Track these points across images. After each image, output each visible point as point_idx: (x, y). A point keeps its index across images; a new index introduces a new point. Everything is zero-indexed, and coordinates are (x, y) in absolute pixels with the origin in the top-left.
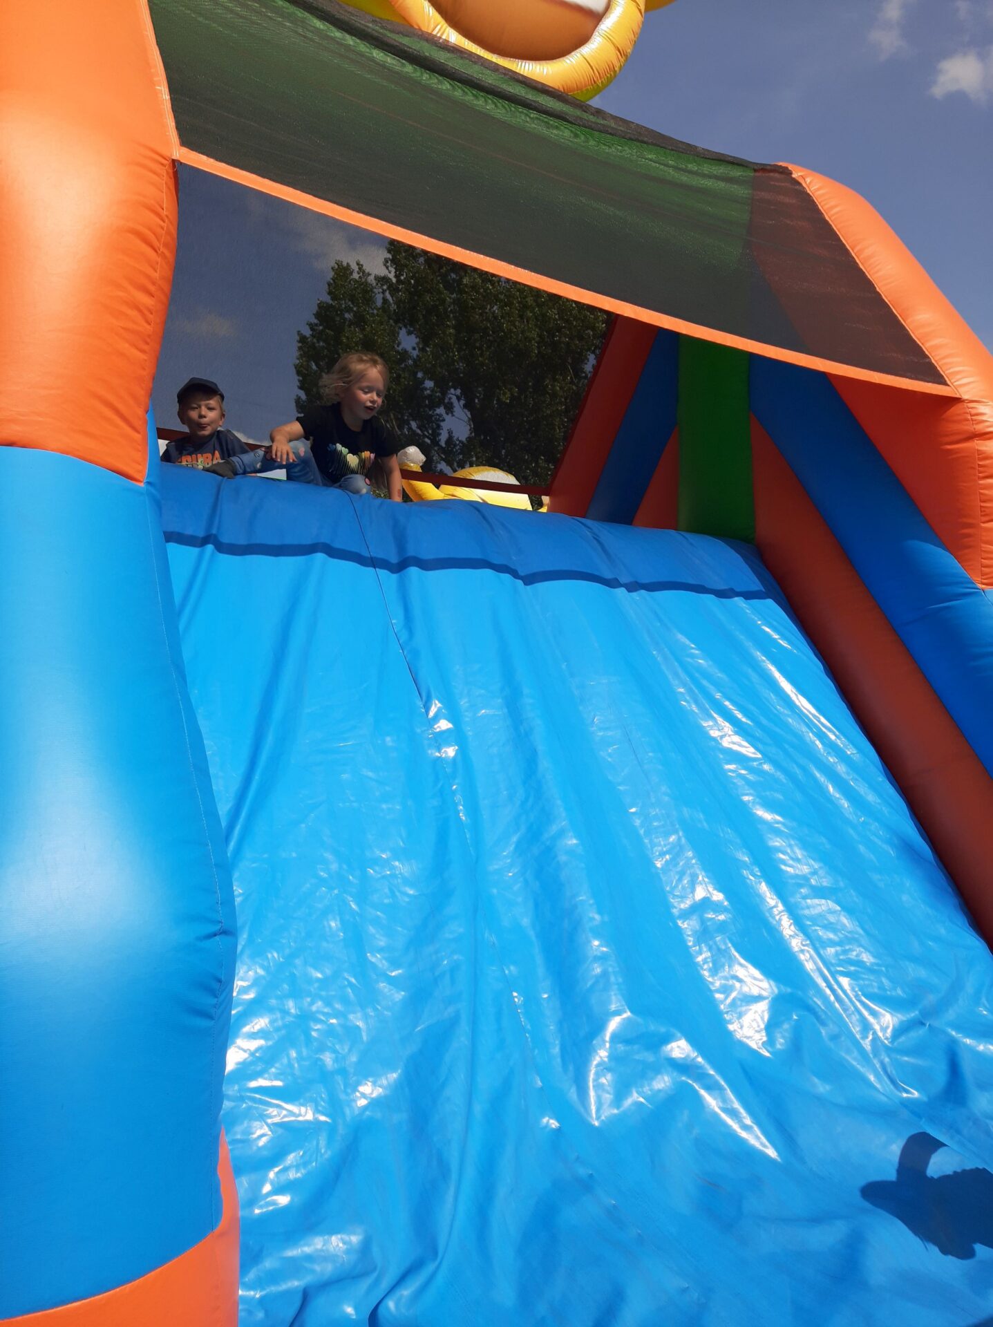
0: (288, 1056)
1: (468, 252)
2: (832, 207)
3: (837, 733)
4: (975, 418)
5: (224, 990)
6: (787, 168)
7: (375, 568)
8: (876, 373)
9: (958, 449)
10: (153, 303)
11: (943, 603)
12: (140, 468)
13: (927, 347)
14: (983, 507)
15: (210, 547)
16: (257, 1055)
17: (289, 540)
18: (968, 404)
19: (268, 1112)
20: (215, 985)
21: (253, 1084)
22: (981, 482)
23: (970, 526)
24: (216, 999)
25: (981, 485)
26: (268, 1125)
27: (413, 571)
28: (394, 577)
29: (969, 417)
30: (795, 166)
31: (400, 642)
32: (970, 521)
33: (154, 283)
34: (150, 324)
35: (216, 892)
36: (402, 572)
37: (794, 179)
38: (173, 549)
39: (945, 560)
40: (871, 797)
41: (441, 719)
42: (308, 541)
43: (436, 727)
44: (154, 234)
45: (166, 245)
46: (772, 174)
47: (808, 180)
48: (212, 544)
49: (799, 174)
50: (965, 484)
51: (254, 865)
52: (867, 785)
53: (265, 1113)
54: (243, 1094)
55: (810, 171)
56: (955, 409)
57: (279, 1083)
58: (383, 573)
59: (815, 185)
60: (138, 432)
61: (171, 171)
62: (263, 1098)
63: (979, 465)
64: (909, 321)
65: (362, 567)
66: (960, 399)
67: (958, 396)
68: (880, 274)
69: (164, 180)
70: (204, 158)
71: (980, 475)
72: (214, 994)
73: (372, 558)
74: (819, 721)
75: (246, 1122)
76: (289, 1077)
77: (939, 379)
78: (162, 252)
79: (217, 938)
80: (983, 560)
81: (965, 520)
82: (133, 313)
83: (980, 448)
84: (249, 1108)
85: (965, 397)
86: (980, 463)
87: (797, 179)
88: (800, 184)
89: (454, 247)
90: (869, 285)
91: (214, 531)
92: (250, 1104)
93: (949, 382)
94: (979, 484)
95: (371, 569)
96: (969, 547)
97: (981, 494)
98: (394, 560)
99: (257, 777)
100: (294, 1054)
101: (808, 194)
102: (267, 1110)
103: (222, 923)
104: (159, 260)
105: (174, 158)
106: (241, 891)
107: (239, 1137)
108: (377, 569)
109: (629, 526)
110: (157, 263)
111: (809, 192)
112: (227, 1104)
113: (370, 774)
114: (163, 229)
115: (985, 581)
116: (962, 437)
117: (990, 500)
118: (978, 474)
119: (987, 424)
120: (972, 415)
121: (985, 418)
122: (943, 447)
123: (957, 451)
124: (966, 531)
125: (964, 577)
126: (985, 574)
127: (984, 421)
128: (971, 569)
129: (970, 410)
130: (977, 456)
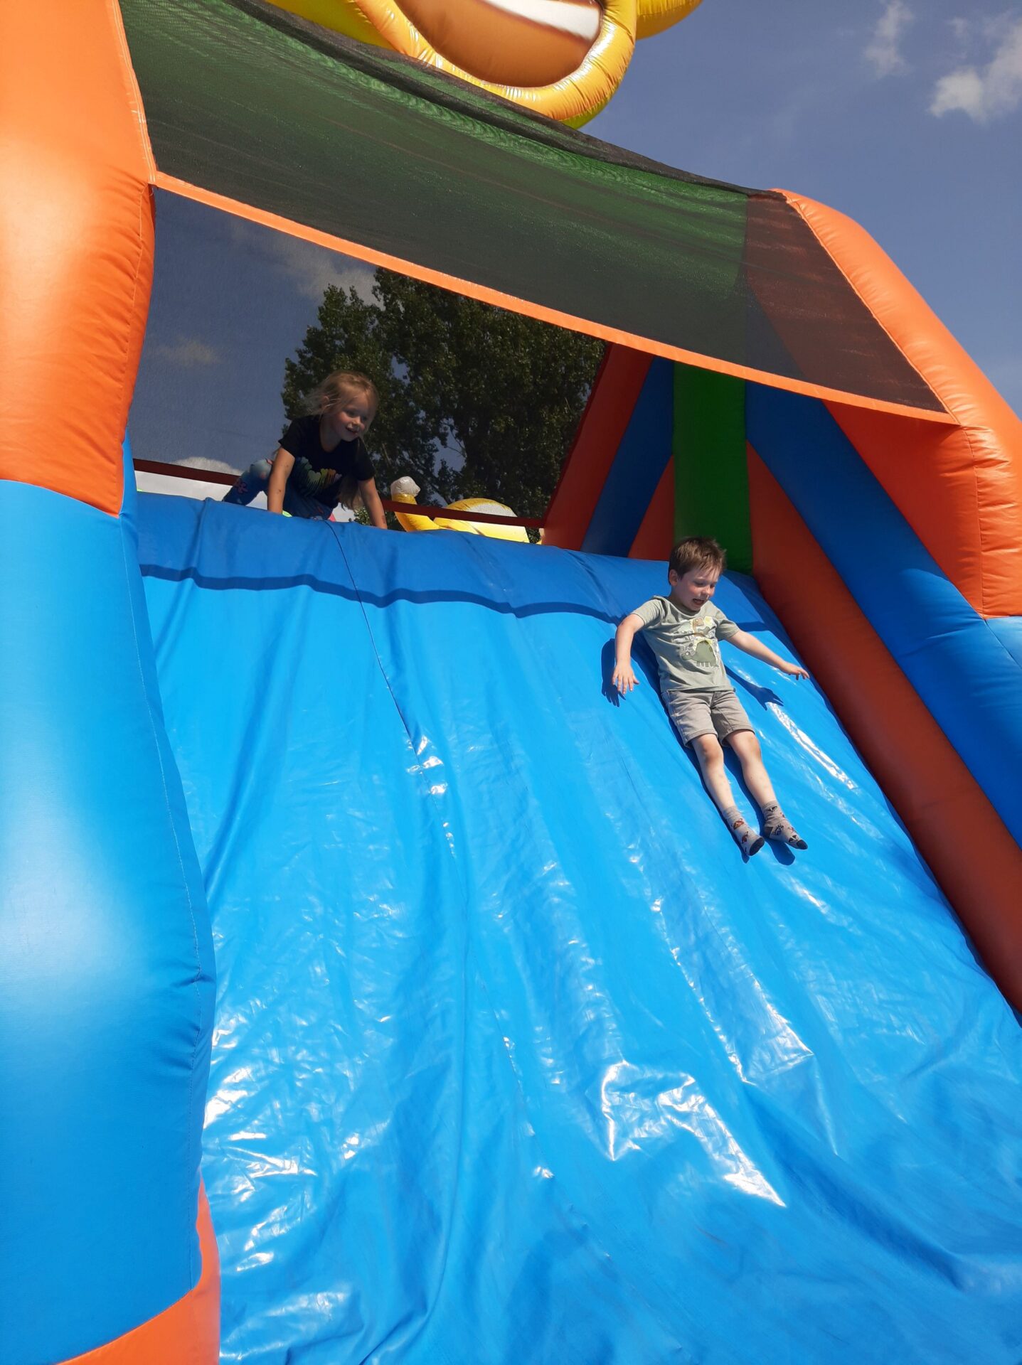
0: (271, 1106)
1: (455, 278)
2: (827, 234)
3: (837, 768)
4: (974, 445)
5: (203, 1037)
6: (781, 194)
7: (360, 601)
8: (873, 399)
9: (957, 476)
10: (128, 331)
11: (944, 633)
12: (115, 499)
13: (924, 374)
14: (985, 535)
15: (189, 582)
16: (239, 1106)
17: (273, 573)
18: (967, 432)
19: (250, 1166)
20: (194, 1034)
21: (235, 1137)
22: (981, 510)
23: (970, 554)
24: (194, 1048)
25: (982, 512)
26: (251, 1180)
27: (403, 605)
28: (381, 611)
29: (968, 445)
30: (791, 193)
31: (387, 678)
32: (971, 549)
33: (129, 310)
34: (125, 352)
35: (194, 937)
36: (388, 607)
37: (788, 205)
38: (150, 581)
39: (945, 589)
40: (873, 832)
41: (430, 755)
42: (291, 573)
43: (425, 764)
44: (129, 260)
45: (142, 272)
46: (766, 200)
47: (803, 206)
48: (192, 577)
49: (794, 200)
51: (235, 909)
52: (869, 821)
53: (248, 1167)
54: (224, 1147)
55: (804, 198)
56: (953, 437)
57: (261, 1136)
58: (369, 607)
59: (810, 211)
60: (114, 463)
61: (147, 197)
62: (246, 1151)
63: (978, 492)
64: (904, 349)
65: (349, 601)
66: (959, 426)
67: (956, 423)
68: (876, 300)
69: (141, 205)
70: (181, 182)
71: (980, 503)
72: (192, 1042)
73: (357, 592)
74: (819, 756)
75: (227, 1177)
76: (273, 1130)
77: (938, 407)
78: (138, 279)
79: (195, 984)
80: (984, 589)
81: (966, 549)
82: (108, 341)
83: (979, 476)
84: (231, 1162)
85: (964, 424)
86: (980, 491)
87: (792, 206)
88: (793, 210)
89: (441, 273)
90: (866, 312)
91: (194, 565)
92: (231, 1157)
93: (948, 410)
94: (979, 512)
95: (357, 603)
96: (970, 576)
97: (980, 521)
98: (380, 593)
99: (238, 818)
100: (277, 1105)
101: (803, 220)
102: (250, 1164)
103: (199, 968)
104: (135, 286)
105: (149, 183)
106: (221, 936)
107: (220, 1192)
108: (363, 603)
109: (625, 559)
110: (133, 290)
111: (803, 218)
112: (206, 1159)
113: (358, 814)
114: (138, 254)
115: (987, 611)
116: (960, 464)
117: (991, 528)
118: (978, 502)
119: (986, 451)
120: (970, 443)
121: (983, 445)
122: (942, 475)
123: (957, 479)
124: (966, 560)
125: (965, 607)
126: (987, 604)
127: (982, 449)
128: (972, 598)
129: (969, 437)
130: (977, 484)
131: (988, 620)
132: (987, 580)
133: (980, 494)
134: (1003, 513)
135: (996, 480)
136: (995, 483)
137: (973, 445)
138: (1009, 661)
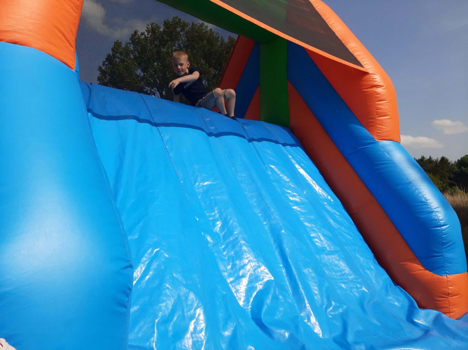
2: (318, 6)
4: (374, 80)
5: (131, 293)
7: (157, 127)
9: (368, 91)
11: (362, 147)
12: (73, 63)
13: (355, 54)
14: (378, 112)
17: (122, 114)
18: (371, 75)
20: (128, 292)
23: (373, 118)
24: (128, 298)
29: (372, 80)
34: (78, 1)
39: (364, 131)
48: (91, 113)
56: (367, 77)
64: (348, 46)
65: (152, 126)
67: (368, 72)
68: (336, 30)
72: (128, 296)
73: (155, 123)
77: (361, 66)
79: (128, 269)
80: (377, 131)
81: (371, 116)
83: (376, 91)
85: (370, 72)
86: (376, 96)
90: (334, 33)
91: (91, 108)
93: (364, 67)
94: (375, 103)
96: (373, 126)
97: (376, 107)
103: (129, 261)
115: (379, 138)
116: (370, 86)
117: (380, 109)
118: (375, 100)
119: (378, 82)
120: (372, 79)
121: (377, 80)
122: (363, 90)
124: (371, 120)
125: (371, 137)
126: (378, 136)
128: (373, 134)
129: (372, 77)
131: (379, 142)
132: (378, 128)
136: (381, 93)
138: (387, 156)
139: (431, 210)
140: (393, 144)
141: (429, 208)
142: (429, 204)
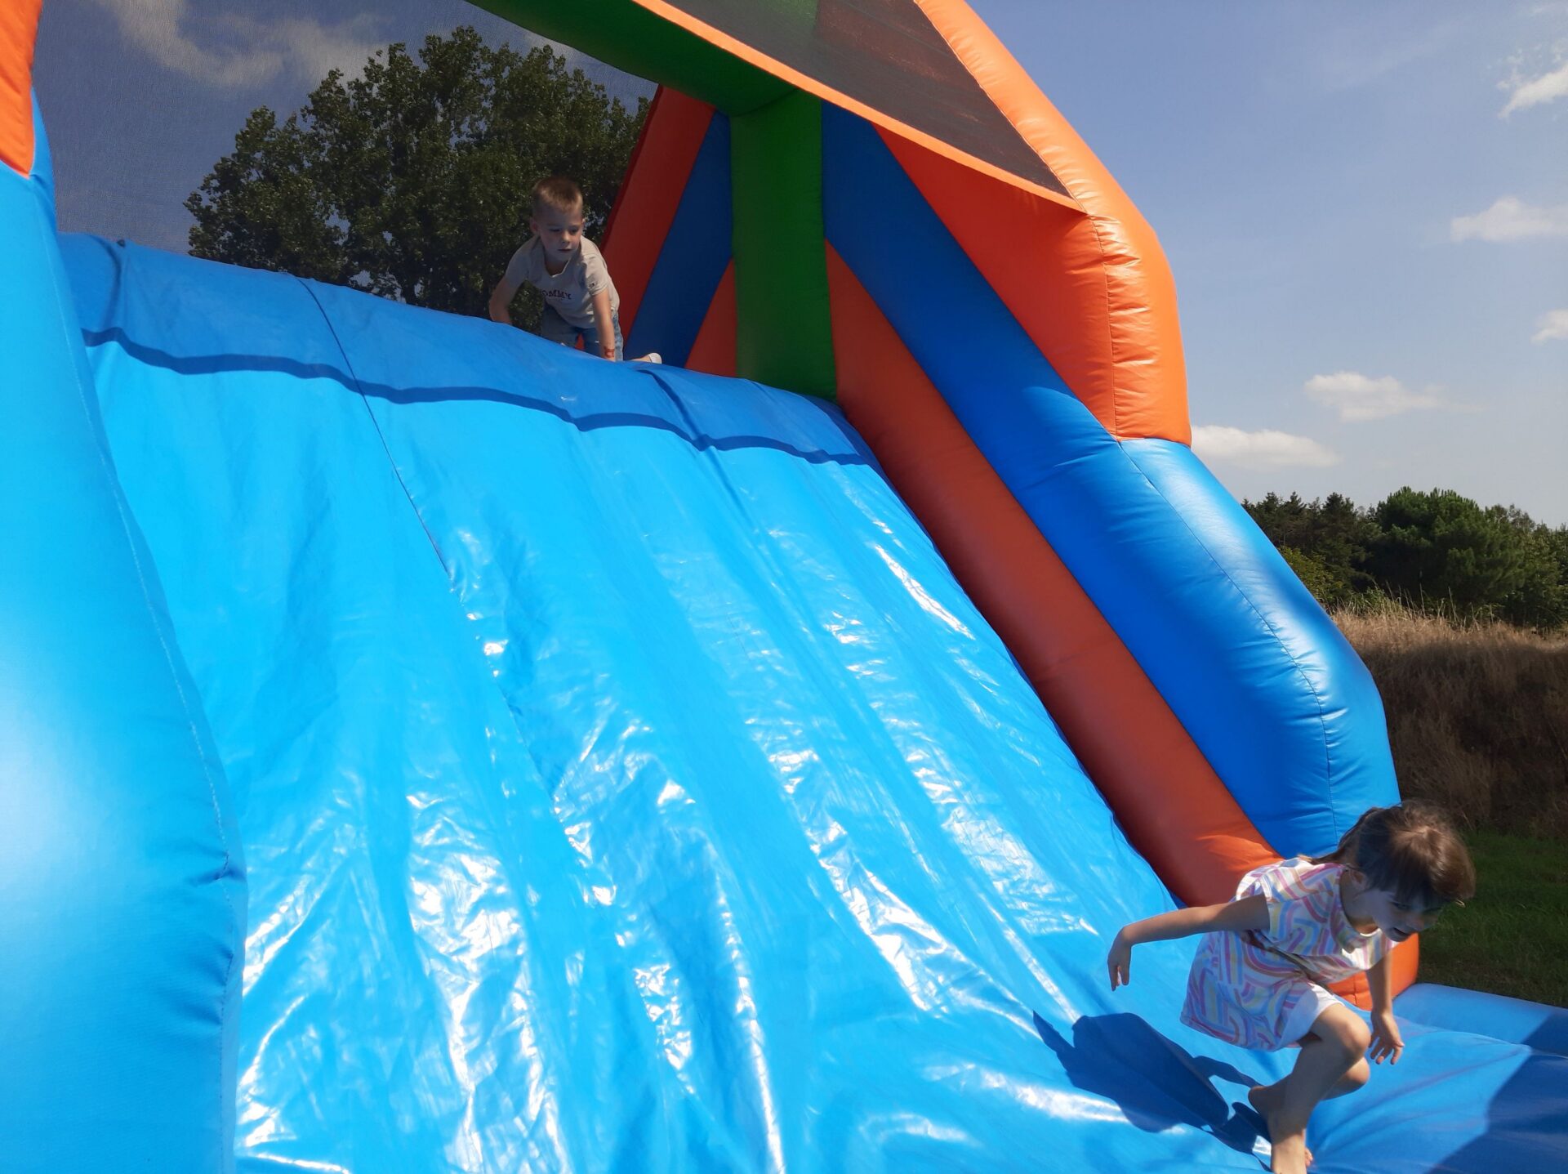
4: (1103, 237)
7: (363, 394)
9: (1085, 274)
11: (1074, 458)
13: (1043, 153)
14: (1118, 344)
15: (114, 346)
18: (1094, 221)
22: (1112, 314)
23: (1100, 366)
25: (1113, 317)
28: (397, 409)
29: (1096, 236)
31: (412, 497)
32: (1101, 360)
39: (1074, 409)
48: (116, 341)
50: (1094, 317)
56: (1081, 227)
58: (376, 402)
63: (1109, 293)
65: (350, 391)
66: (1086, 213)
67: (1083, 211)
68: (980, 69)
71: (1112, 306)
73: (360, 382)
77: (1061, 190)
79: (220, 882)
80: (1118, 407)
81: (1095, 359)
83: (1109, 274)
85: (1090, 213)
86: (1111, 291)
90: (972, 81)
93: (1072, 196)
94: (1110, 317)
95: (358, 395)
96: (1099, 392)
97: (1112, 328)
103: (225, 854)
108: (368, 398)
115: (1121, 432)
116: (1089, 260)
117: (1124, 335)
118: (1108, 305)
119: (1116, 245)
120: (1099, 235)
121: (1113, 238)
122: (1067, 272)
123: (1085, 277)
124: (1096, 372)
125: (1097, 428)
126: (1121, 424)
127: (1112, 242)
128: (1104, 418)
129: (1097, 228)
130: (1107, 283)
131: (1122, 442)
132: (1119, 396)
133: (1111, 295)
134: (1136, 318)
135: (1126, 280)
136: (1126, 283)
137: (1101, 237)
138: (1149, 488)
139: (1289, 661)
140: (1169, 449)
141: (1284, 655)
142: (1284, 643)
